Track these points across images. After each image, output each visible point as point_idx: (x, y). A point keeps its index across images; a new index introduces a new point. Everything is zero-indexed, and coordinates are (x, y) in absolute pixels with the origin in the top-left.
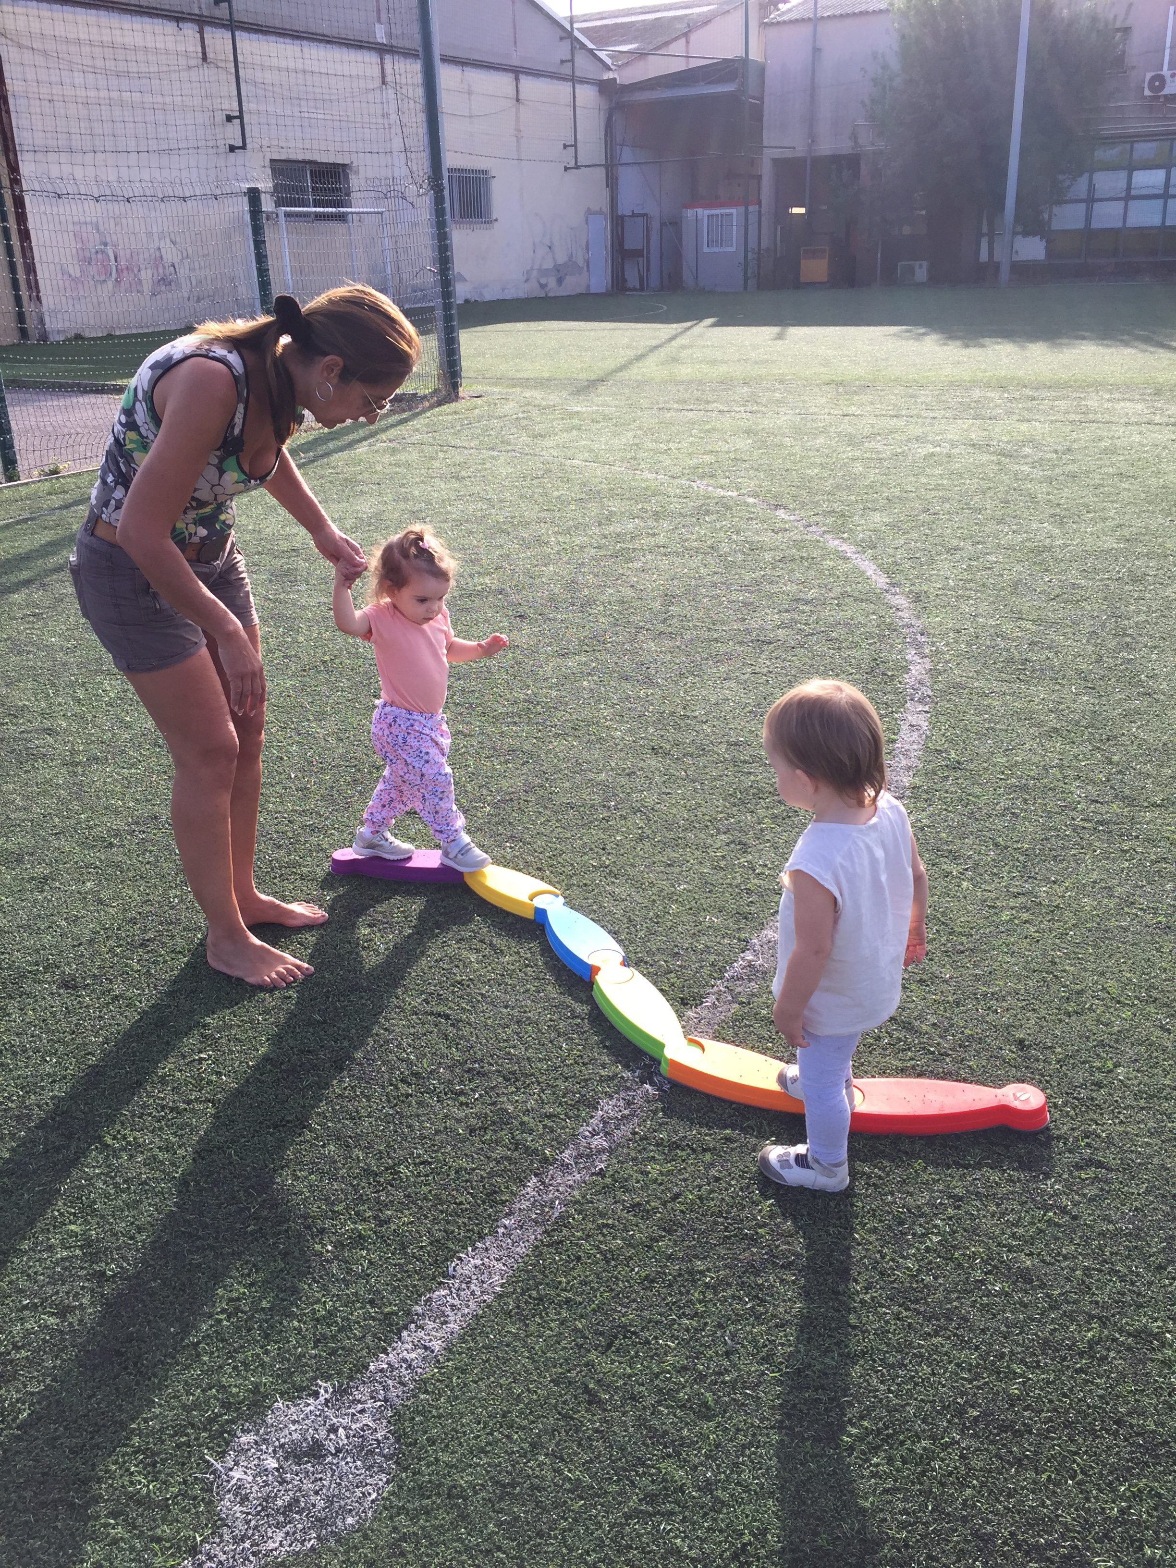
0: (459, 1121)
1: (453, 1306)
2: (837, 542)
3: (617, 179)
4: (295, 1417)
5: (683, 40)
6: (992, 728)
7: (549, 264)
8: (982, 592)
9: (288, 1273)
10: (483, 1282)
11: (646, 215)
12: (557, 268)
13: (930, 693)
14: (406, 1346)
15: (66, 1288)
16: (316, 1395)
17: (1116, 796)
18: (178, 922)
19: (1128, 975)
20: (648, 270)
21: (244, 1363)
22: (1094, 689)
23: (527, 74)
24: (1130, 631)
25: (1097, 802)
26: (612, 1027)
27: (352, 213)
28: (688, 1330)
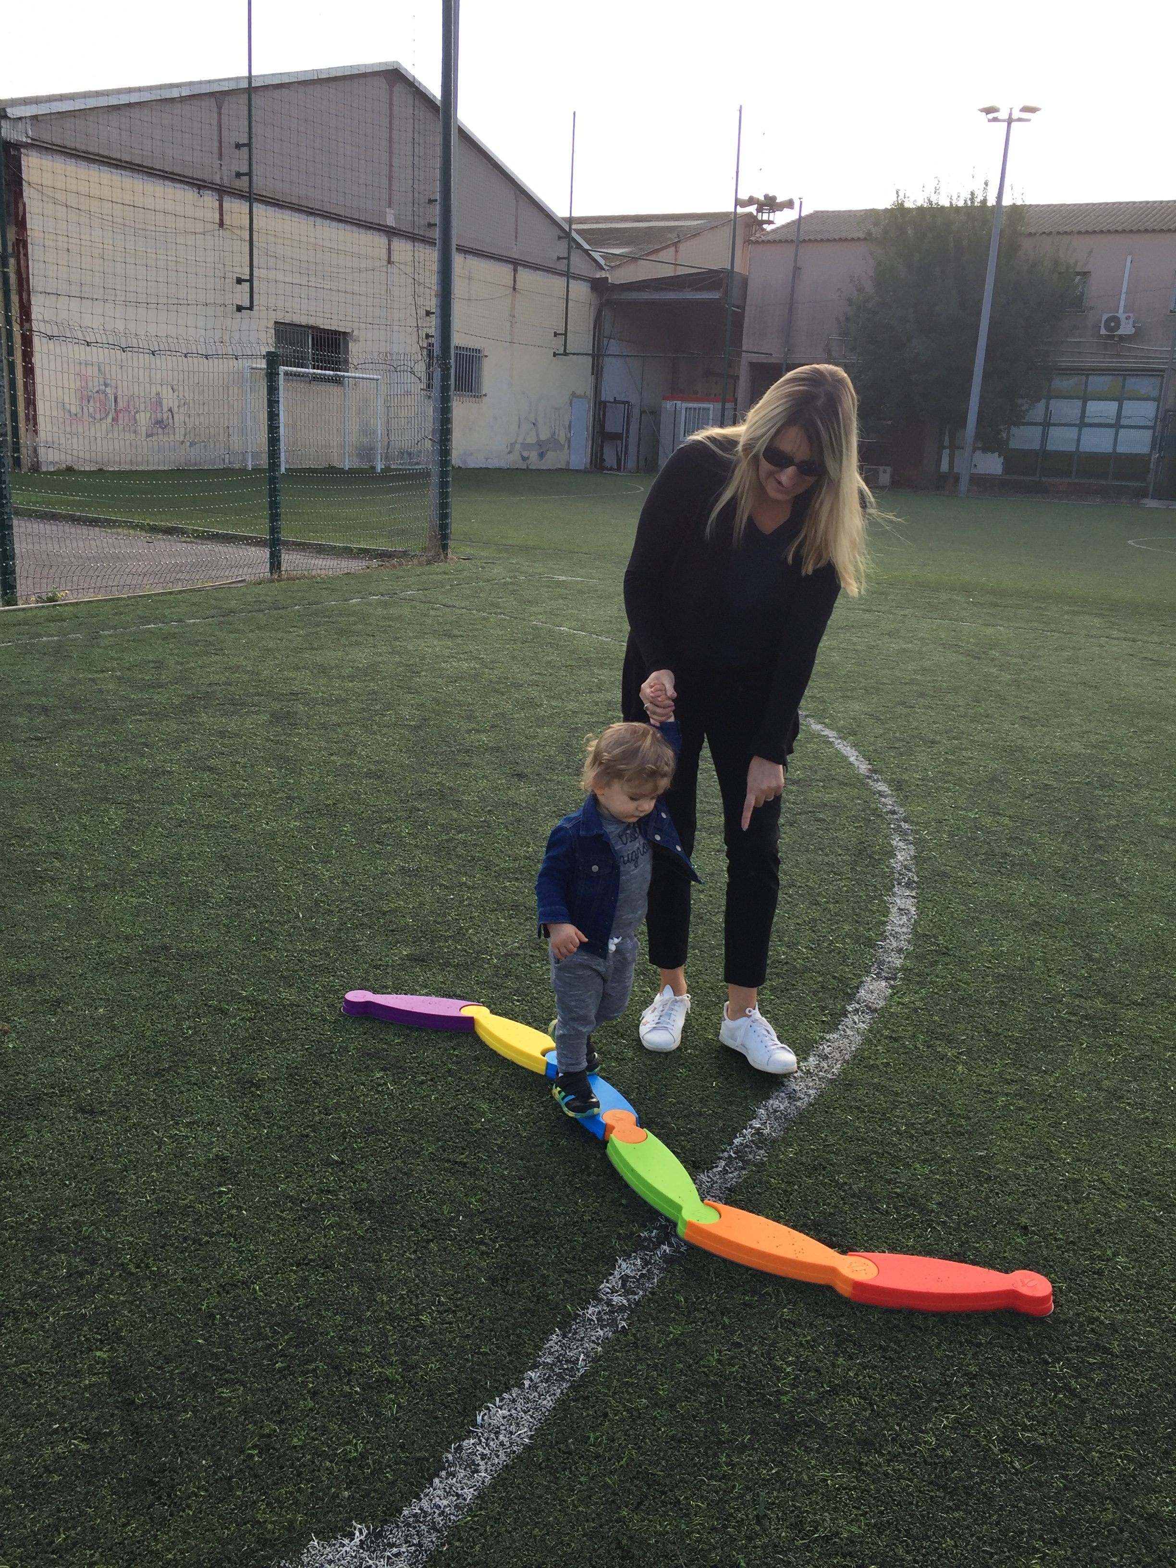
0: (481, 1270)
1: (483, 1457)
2: (819, 727)
3: (602, 368)
4: (330, 1557)
5: (673, 249)
6: (977, 918)
7: (532, 439)
8: (960, 786)
9: (318, 1413)
10: (511, 1433)
11: (627, 402)
12: (539, 444)
13: (916, 879)
14: (439, 1492)
15: (94, 1414)
16: (351, 1536)
17: (1099, 992)
18: (193, 1054)
19: (1121, 1167)
20: (626, 453)
21: (277, 1500)
22: (1072, 887)
23: (525, 266)
24: (1103, 835)
25: (1081, 996)
26: (627, 1186)
27: (348, 377)
28: (717, 1492)
